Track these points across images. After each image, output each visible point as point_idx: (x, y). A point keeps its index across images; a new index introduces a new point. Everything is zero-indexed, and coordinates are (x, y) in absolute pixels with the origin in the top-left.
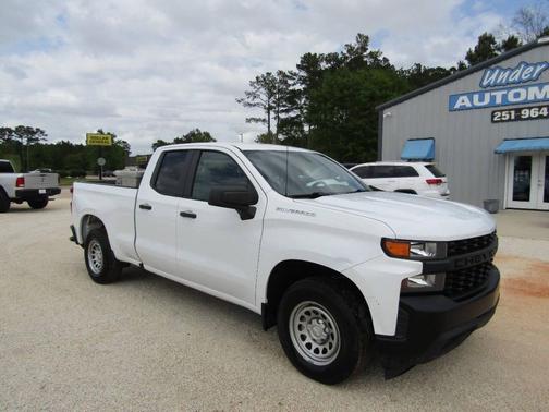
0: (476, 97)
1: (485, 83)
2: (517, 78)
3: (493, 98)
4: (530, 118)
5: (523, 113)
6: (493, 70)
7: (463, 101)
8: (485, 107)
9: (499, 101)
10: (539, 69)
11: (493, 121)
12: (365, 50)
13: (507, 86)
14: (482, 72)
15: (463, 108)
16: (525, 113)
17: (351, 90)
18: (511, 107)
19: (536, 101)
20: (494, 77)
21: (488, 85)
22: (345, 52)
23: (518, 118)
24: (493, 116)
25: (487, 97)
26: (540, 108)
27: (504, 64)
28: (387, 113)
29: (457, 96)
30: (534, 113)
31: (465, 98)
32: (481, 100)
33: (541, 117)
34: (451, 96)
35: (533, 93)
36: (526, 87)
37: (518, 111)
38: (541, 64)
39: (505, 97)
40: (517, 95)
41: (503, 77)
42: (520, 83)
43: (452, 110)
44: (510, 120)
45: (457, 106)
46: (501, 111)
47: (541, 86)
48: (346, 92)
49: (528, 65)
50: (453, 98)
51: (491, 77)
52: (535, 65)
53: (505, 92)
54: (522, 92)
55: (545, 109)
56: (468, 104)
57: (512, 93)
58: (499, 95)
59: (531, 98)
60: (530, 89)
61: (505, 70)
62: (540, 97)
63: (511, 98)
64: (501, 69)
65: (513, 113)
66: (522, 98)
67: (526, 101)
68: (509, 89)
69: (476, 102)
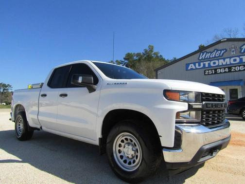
0: (197, 64)
1: (200, 58)
2: (214, 56)
3: (204, 65)
4: (221, 73)
5: (218, 70)
6: (203, 53)
7: (192, 66)
8: (201, 68)
9: (207, 66)
10: (222, 52)
11: (205, 75)
13: (210, 59)
15: (192, 69)
16: (219, 71)
18: (212, 68)
19: (223, 65)
20: (204, 55)
21: (202, 59)
23: (216, 73)
24: (205, 72)
25: (202, 64)
26: (225, 68)
27: (208, 50)
28: (159, 72)
30: (222, 70)
31: (192, 65)
32: (199, 65)
33: (225, 72)
34: (186, 64)
36: (218, 60)
37: (216, 70)
38: (223, 50)
39: (209, 64)
40: (214, 63)
41: (208, 56)
42: (215, 58)
43: (187, 70)
44: (212, 74)
45: (189, 68)
46: (208, 70)
47: (224, 59)
49: (218, 50)
50: (188, 65)
52: (221, 50)
53: (209, 62)
54: (217, 61)
55: (227, 69)
56: (194, 68)
57: (212, 63)
59: (220, 64)
60: (220, 60)
61: (209, 53)
62: (224, 63)
63: (212, 64)
64: (207, 53)
65: (213, 71)
66: (217, 64)
67: (218, 65)
68: (211, 61)
69: (197, 67)
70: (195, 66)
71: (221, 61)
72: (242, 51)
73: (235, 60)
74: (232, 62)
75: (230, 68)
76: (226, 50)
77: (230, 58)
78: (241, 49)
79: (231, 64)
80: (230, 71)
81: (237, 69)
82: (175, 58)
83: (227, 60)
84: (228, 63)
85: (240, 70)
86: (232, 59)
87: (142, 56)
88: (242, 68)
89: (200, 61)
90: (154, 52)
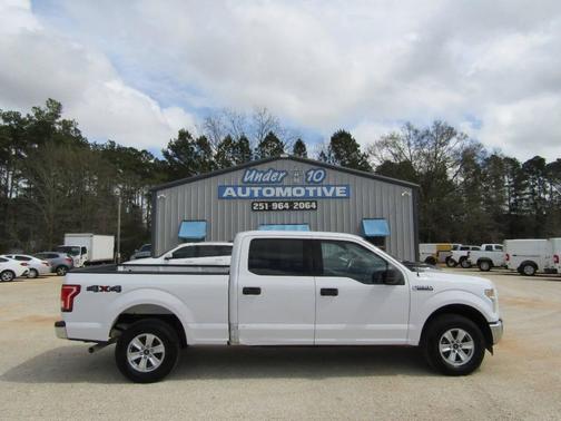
0: (240, 189)
1: (246, 179)
2: (268, 179)
3: (252, 192)
4: (278, 210)
5: (273, 205)
6: (251, 172)
7: (229, 192)
8: (247, 198)
9: (256, 195)
10: (281, 175)
11: (253, 210)
12: (57, 117)
13: (262, 184)
14: (242, 171)
15: (229, 197)
16: (275, 206)
18: (265, 200)
19: (281, 197)
20: (252, 175)
21: (249, 182)
22: (32, 114)
23: (270, 209)
24: (253, 206)
26: (284, 203)
27: (259, 167)
28: (161, 195)
29: (225, 187)
30: (280, 206)
31: (231, 189)
32: (244, 192)
33: (284, 209)
34: (220, 187)
35: (279, 191)
36: (274, 187)
37: (270, 204)
38: (283, 172)
39: (260, 192)
40: (269, 192)
41: (259, 177)
42: (269, 183)
43: (220, 197)
44: (264, 210)
45: (225, 195)
46: (258, 203)
49: (275, 171)
50: (222, 189)
51: (250, 176)
52: (280, 172)
53: (260, 189)
54: (271, 189)
55: (287, 204)
56: (234, 195)
57: (265, 190)
58: (256, 190)
59: (278, 195)
60: (277, 189)
61: (260, 172)
62: (284, 195)
63: (265, 194)
64: (257, 171)
65: (266, 205)
66: (272, 195)
67: (274, 197)
68: (263, 187)
69: (240, 194)
70: (236, 191)
71: (279, 190)
72: (309, 179)
73: (299, 192)
74: (295, 194)
75: (291, 204)
76: (287, 174)
77: (293, 186)
78: (307, 176)
79: (293, 197)
80: (291, 208)
81: (302, 205)
82: (113, 143)
84: (289, 195)
85: (305, 209)
86: (295, 189)
87: (22, 122)
88: (307, 206)
89: (246, 185)
90: (61, 119)
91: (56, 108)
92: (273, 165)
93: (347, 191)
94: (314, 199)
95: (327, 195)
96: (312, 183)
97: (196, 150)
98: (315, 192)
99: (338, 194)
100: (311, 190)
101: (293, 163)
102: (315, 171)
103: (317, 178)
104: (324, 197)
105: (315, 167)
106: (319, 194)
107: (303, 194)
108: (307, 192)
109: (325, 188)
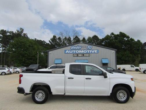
0: (70, 51)
1: (72, 48)
4: (80, 56)
7: (67, 51)
8: (72, 53)
9: (74, 52)
12: (22, 32)
15: (67, 53)
17: (24, 43)
19: (80, 53)
20: (73, 47)
21: (72, 49)
22: (16, 32)
23: (78, 56)
24: (73, 55)
25: (72, 51)
27: (75, 45)
28: (50, 52)
30: (80, 55)
31: (68, 51)
32: (71, 52)
35: (80, 51)
36: (79, 50)
37: (78, 54)
40: (77, 52)
42: (78, 49)
44: (76, 56)
47: (81, 50)
48: (22, 44)
49: (79, 46)
50: (65, 51)
51: (72, 47)
52: (80, 46)
56: (69, 52)
57: (76, 51)
58: (74, 51)
59: (80, 52)
67: (79, 53)
68: (76, 50)
70: (69, 51)
73: (85, 51)
74: (84, 52)
75: (83, 55)
76: (82, 47)
77: (83, 50)
78: (87, 48)
80: (83, 56)
81: (86, 55)
83: (82, 51)
84: (83, 52)
85: (87, 56)
87: (14, 34)
88: (87, 55)
89: (71, 50)
90: (23, 33)
91: (22, 30)
92: (78, 45)
93: (98, 51)
94: (89, 53)
95: (92, 52)
96: (89, 49)
97: (57, 41)
98: (89, 52)
99: (95, 52)
100: (88, 51)
101: (84, 44)
102: (89, 46)
103: (90, 48)
104: (92, 53)
105: (89, 45)
106: (90, 52)
107: (86, 52)
108: (87, 51)
109: (92, 51)
